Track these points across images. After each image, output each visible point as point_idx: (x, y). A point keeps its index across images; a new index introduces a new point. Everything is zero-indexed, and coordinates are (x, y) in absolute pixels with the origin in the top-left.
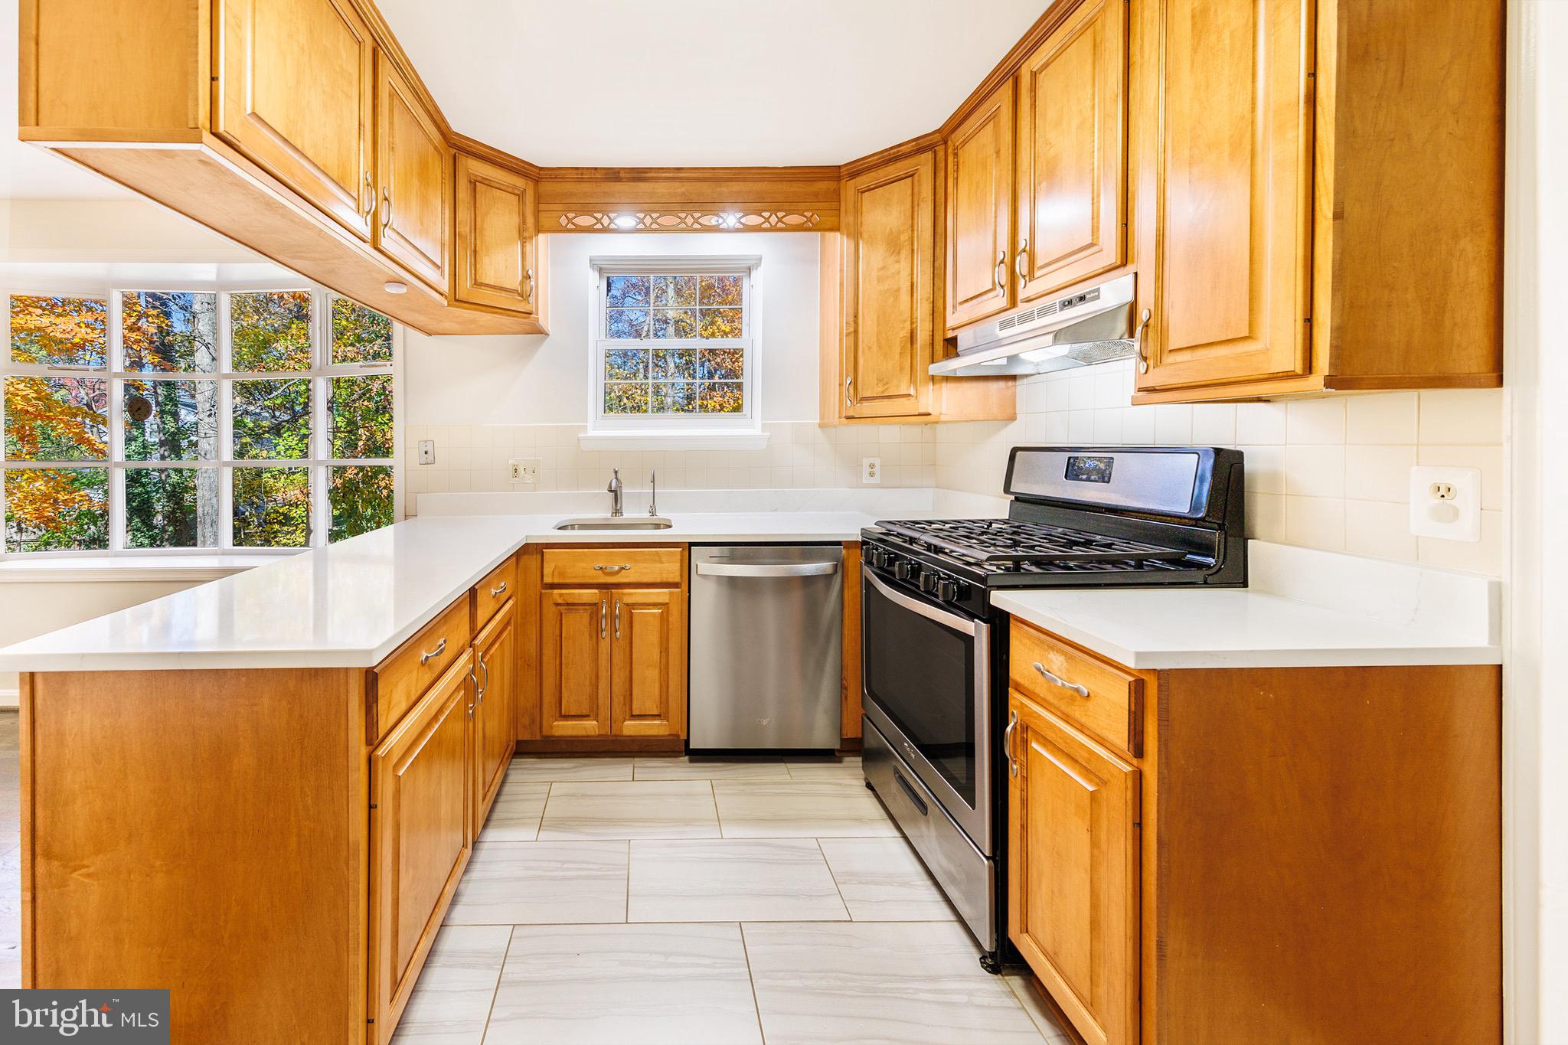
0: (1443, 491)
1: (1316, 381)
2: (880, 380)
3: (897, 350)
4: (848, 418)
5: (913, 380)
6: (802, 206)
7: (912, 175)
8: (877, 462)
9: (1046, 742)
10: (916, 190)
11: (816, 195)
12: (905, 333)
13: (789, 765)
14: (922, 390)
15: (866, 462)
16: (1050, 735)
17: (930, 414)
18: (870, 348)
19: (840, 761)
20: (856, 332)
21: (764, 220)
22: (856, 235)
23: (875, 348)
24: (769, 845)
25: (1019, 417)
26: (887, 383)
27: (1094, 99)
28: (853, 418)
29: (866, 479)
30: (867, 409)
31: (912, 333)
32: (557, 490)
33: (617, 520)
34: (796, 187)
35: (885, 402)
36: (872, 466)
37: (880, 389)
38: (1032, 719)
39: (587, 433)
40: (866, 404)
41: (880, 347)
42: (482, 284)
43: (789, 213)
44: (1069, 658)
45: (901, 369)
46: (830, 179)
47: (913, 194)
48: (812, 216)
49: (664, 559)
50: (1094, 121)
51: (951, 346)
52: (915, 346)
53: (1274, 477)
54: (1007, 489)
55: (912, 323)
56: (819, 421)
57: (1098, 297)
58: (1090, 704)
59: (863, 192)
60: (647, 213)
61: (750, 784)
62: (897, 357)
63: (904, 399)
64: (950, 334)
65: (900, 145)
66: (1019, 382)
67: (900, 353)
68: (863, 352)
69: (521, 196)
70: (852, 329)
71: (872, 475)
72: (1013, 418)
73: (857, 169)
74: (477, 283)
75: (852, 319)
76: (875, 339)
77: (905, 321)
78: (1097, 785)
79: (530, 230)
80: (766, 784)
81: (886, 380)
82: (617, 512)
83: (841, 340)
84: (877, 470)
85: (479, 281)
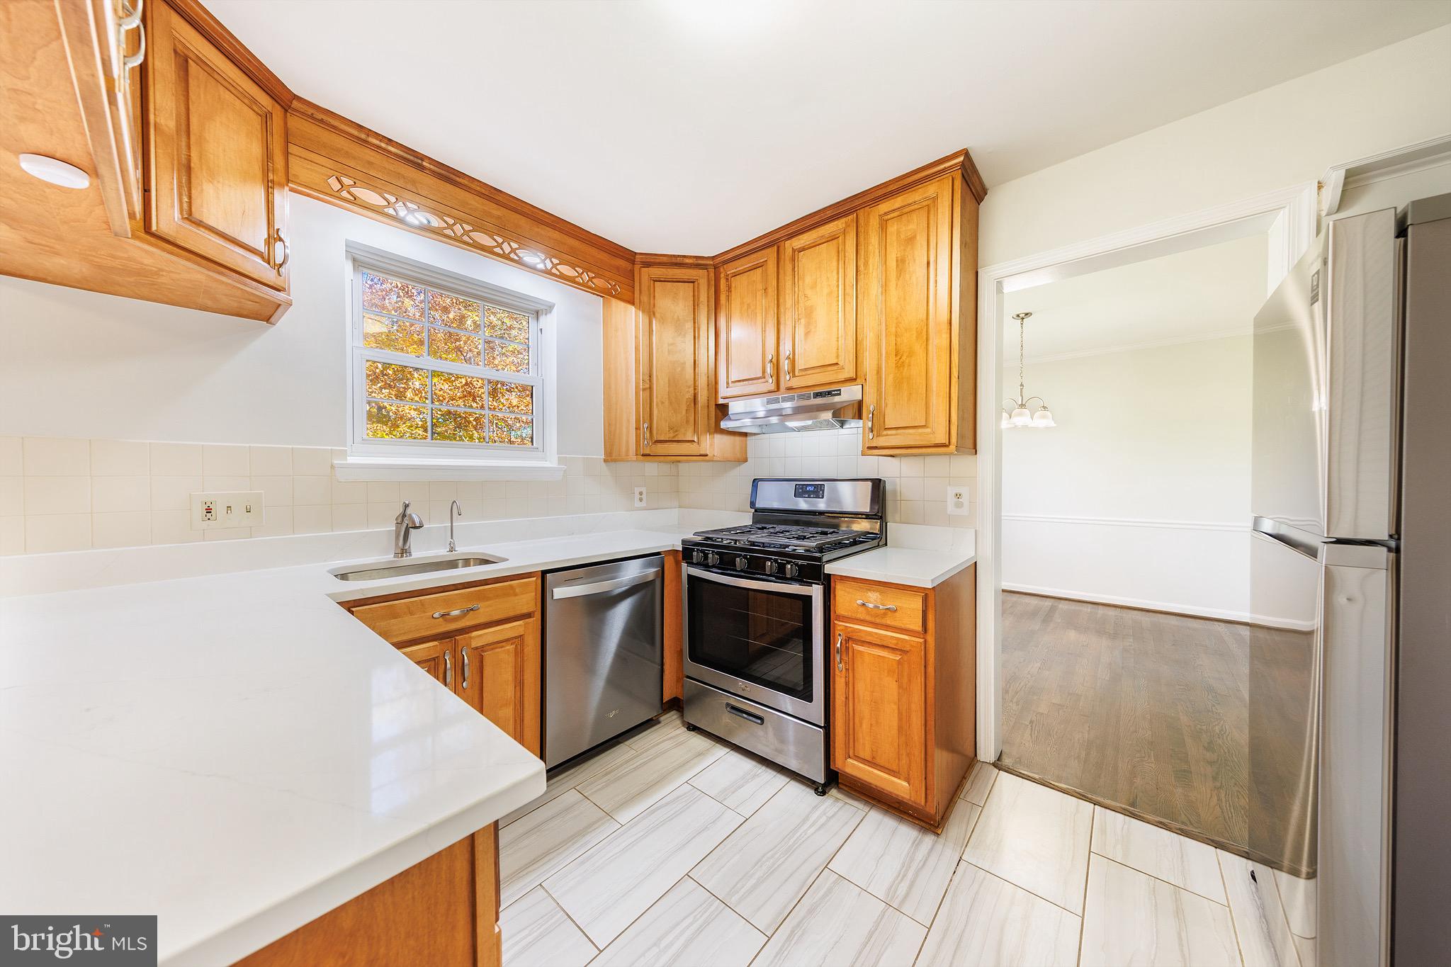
0: (958, 496)
1: (952, 447)
2: (671, 428)
3: (684, 408)
4: (643, 455)
5: (695, 431)
6: (607, 274)
7: (693, 282)
8: (644, 490)
9: (863, 643)
10: (696, 293)
11: (618, 268)
12: (690, 395)
13: (627, 743)
14: (702, 438)
15: (637, 490)
16: (869, 639)
17: (707, 455)
18: (663, 403)
19: (659, 723)
20: (651, 388)
21: (577, 274)
22: (650, 312)
23: (667, 403)
24: (658, 808)
25: (749, 459)
26: (676, 431)
27: (838, 281)
28: (649, 455)
29: (638, 504)
30: (661, 449)
31: (695, 396)
32: (294, 533)
33: (405, 561)
34: (603, 256)
35: (675, 445)
36: (641, 493)
37: (672, 435)
38: (854, 634)
39: (346, 460)
40: (659, 445)
41: (671, 403)
42: (199, 224)
43: (598, 276)
44: (881, 593)
45: (687, 422)
46: (627, 260)
47: (694, 296)
48: (615, 285)
49: (517, 590)
50: (838, 294)
51: (723, 410)
52: (697, 406)
53: (895, 492)
54: (752, 504)
55: (695, 389)
56: (603, 457)
57: (840, 394)
58: (897, 614)
59: (655, 281)
60: (457, 221)
61: (609, 773)
62: (684, 412)
63: (688, 444)
64: (721, 401)
65: (684, 256)
66: (748, 438)
67: (687, 410)
68: (657, 405)
69: (266, 118)
70: (648, 386)
71: (641, 500)
72: (746, 460)
73: (651, 261)
74: (189, 217)
75: (647, 378)
76: (667, 397)
77: (689, 387)
78: (901, 655)
79: (280, 174)
80: (622, 765)
81: (675, 428)
82: (404, 551)
83: (637, 394)
84: (644, 496)
85: (196, 215)
